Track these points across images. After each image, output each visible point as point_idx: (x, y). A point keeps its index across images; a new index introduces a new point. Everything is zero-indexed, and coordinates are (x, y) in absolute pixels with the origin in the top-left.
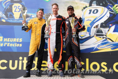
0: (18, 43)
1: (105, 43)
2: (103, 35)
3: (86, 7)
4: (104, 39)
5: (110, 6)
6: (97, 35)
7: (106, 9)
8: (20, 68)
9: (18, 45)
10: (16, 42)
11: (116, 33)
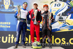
0: (7, 25)
1: (65, 26)
2: (63, 21)
3: (53, 2)
4: (64, 23)
5: (68, 1)
6: (60, 21)
7: (66, 4)
8: (9, 42)
9: (8, 27)
10: (6, 25)
11: (72, 19)
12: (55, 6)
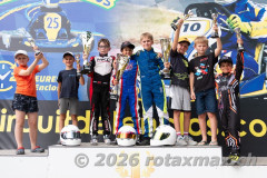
5: (223, 17)
9: (54, 88)
10: (51, 83)
12: (185, 30)
